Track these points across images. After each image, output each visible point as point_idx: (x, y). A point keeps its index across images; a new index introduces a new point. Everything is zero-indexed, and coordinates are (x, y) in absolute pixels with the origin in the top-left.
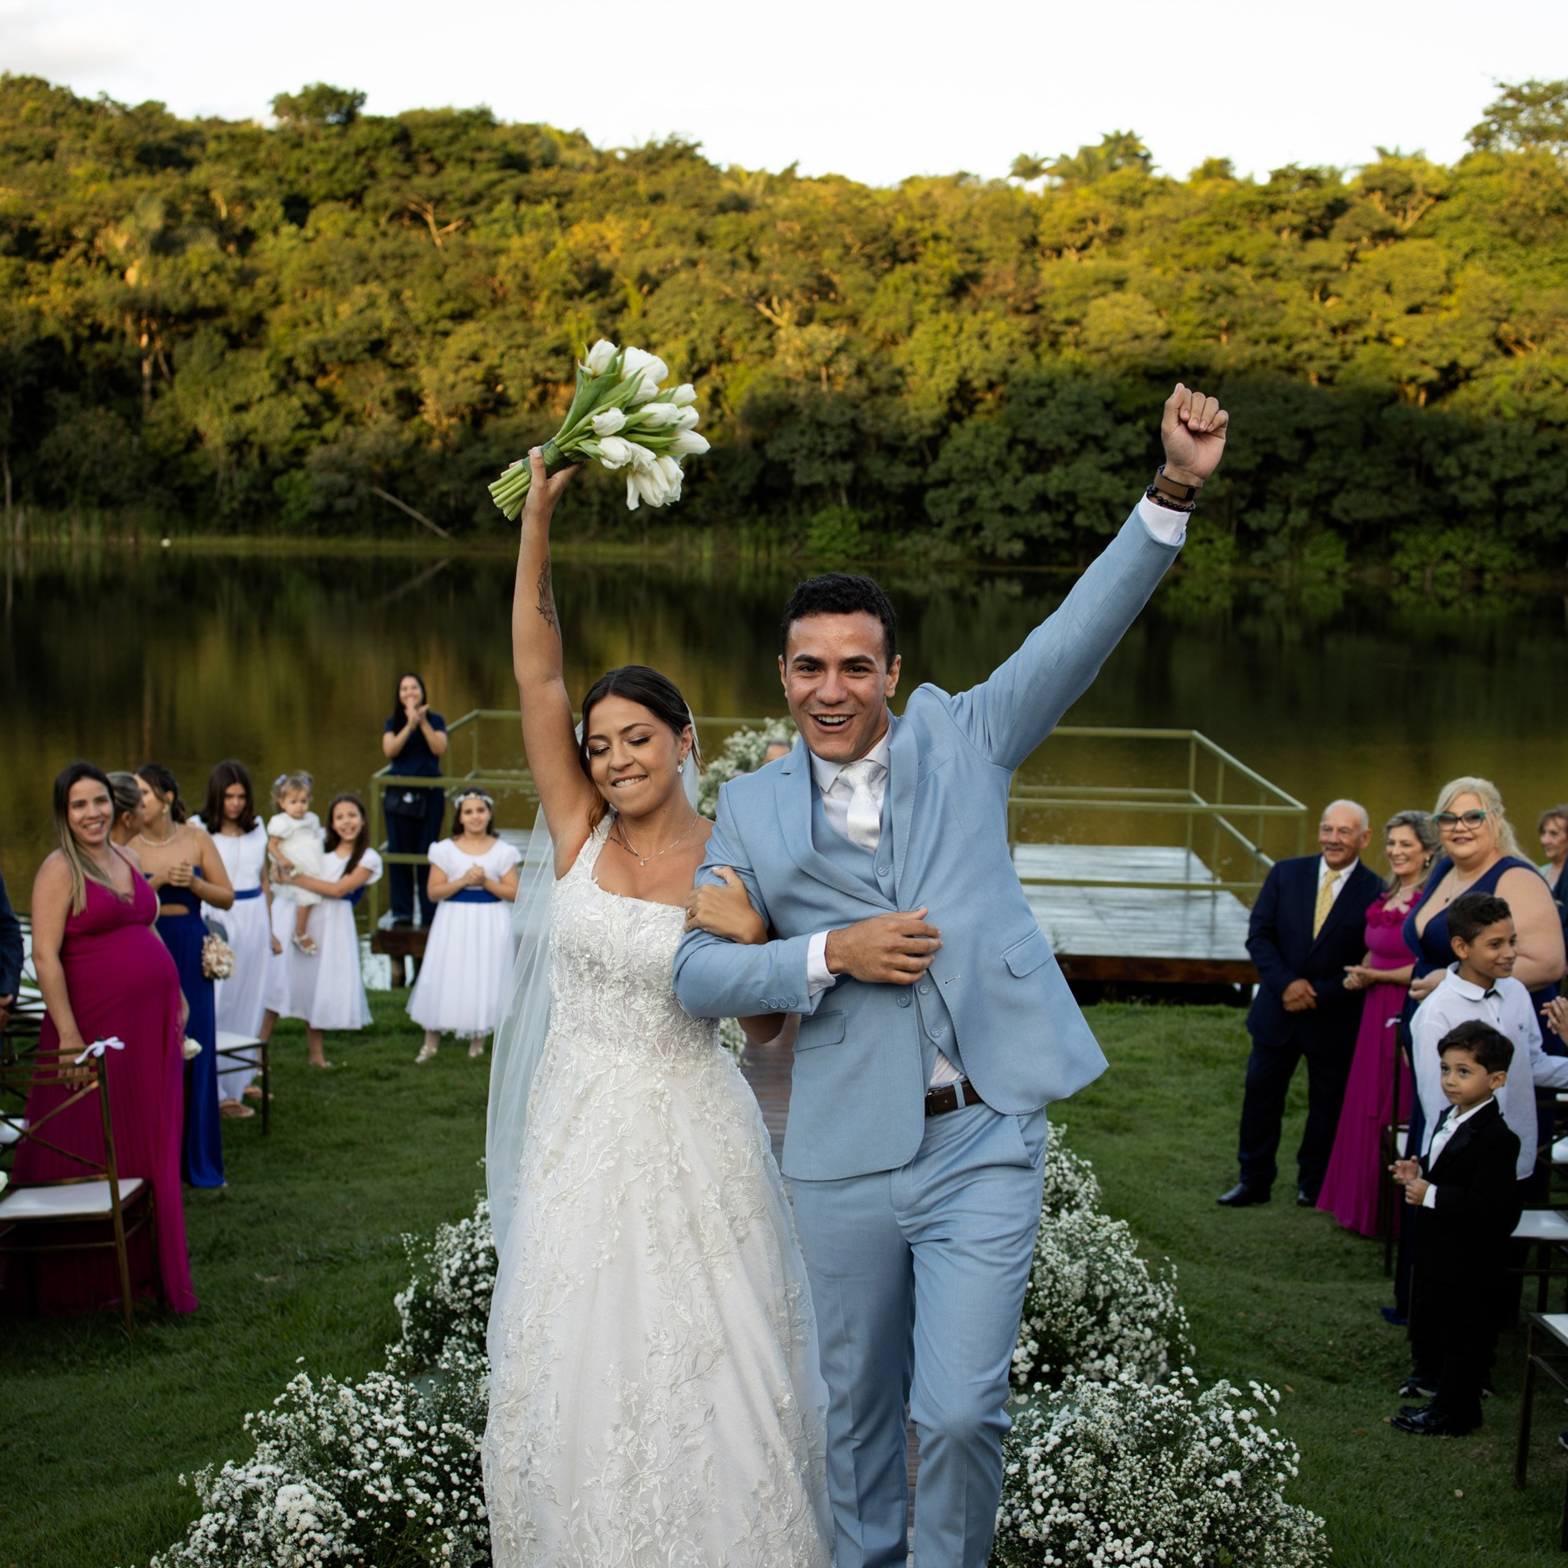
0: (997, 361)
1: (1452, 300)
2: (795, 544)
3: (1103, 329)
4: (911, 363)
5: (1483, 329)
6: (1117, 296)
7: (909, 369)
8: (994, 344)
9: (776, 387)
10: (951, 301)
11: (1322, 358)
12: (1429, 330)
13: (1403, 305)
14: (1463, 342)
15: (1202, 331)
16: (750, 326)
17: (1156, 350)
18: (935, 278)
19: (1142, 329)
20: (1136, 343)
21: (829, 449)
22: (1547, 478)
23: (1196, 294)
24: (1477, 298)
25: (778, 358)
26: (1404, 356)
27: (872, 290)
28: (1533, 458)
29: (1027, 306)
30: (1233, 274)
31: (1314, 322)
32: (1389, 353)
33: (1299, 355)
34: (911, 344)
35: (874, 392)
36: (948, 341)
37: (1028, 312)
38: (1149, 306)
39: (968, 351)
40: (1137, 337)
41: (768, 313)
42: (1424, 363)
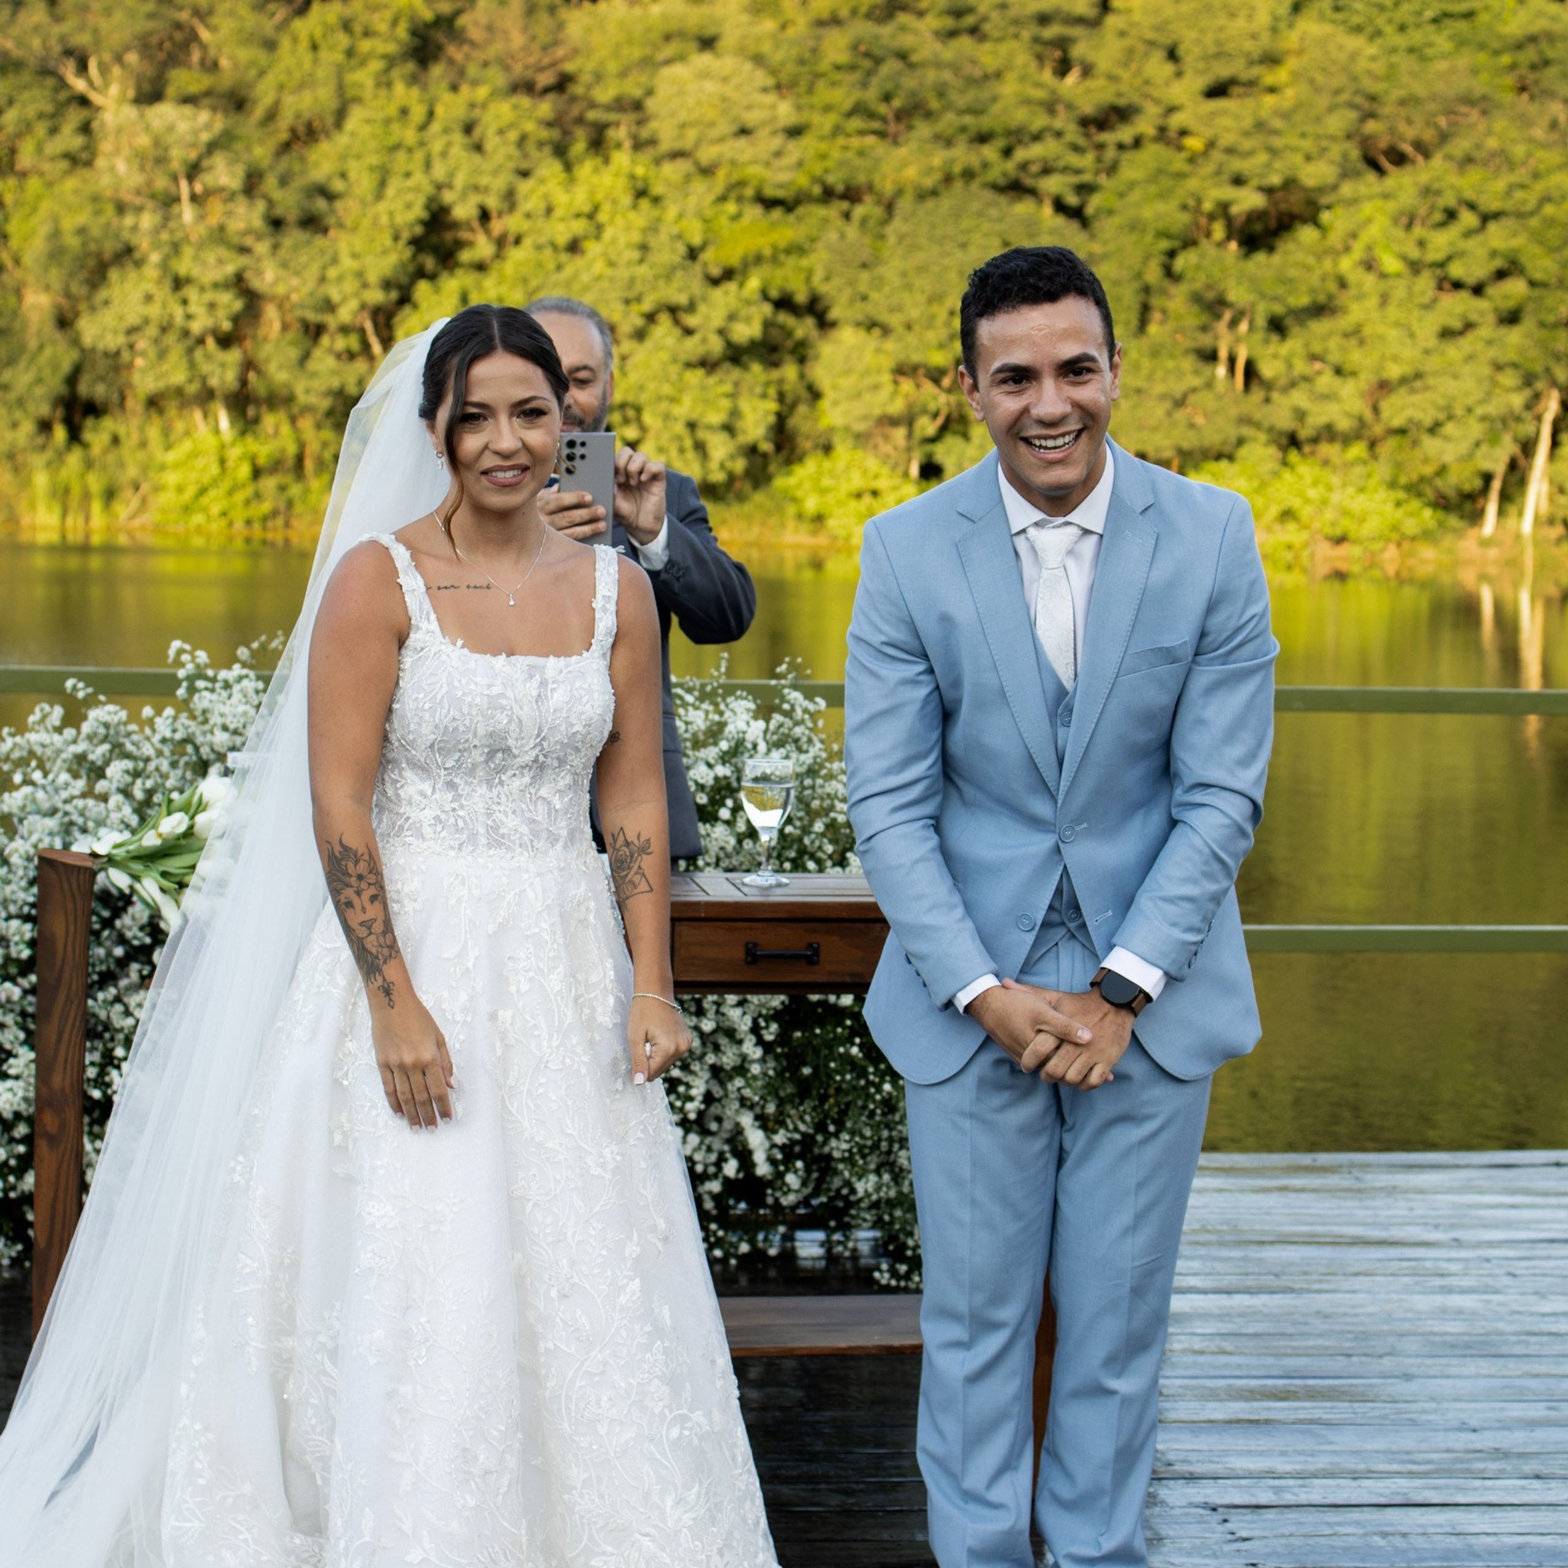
0: (496, 172)
1: (1280, 76)
2: (135, 503)
3: (683, 116)
4: (343, 175)
5: (1338, 122)
6: (705, 60)
7: (338, 185)
8: (491, 142)
9: (98, 213)
10: (411, 66)
11: (1066, 170)
12: (1247, 123)
13: (1201, 82)
14: (1307, 145)
15: (856, 123)
16: (49, 108)
17: (778, 154)
18: (382, 27)
19: (751, 118)
20: (742, 142)
21: (196, 327)
22: (1455, 376)
23: (843, 58)
24: (1324, 70)
25: (101, 162)
26: (1208, 168)
27: (270, 45)
28: (1432, 342)
29: (545, 79)
30: (903, 29)
31: (1050, 107)
32: (1178, 162)
33: (1024, 166)
34: (342, 140)
35: (276, 224)
36: (410, 136)
37: (547, 90)
38: (762, 78)
39: (444, 154)
40: (744, 131)
41: (80, 85)
42: (1238, 181)
